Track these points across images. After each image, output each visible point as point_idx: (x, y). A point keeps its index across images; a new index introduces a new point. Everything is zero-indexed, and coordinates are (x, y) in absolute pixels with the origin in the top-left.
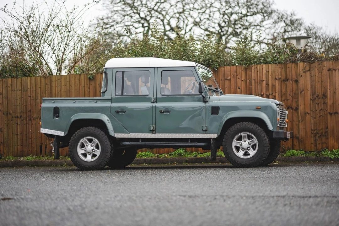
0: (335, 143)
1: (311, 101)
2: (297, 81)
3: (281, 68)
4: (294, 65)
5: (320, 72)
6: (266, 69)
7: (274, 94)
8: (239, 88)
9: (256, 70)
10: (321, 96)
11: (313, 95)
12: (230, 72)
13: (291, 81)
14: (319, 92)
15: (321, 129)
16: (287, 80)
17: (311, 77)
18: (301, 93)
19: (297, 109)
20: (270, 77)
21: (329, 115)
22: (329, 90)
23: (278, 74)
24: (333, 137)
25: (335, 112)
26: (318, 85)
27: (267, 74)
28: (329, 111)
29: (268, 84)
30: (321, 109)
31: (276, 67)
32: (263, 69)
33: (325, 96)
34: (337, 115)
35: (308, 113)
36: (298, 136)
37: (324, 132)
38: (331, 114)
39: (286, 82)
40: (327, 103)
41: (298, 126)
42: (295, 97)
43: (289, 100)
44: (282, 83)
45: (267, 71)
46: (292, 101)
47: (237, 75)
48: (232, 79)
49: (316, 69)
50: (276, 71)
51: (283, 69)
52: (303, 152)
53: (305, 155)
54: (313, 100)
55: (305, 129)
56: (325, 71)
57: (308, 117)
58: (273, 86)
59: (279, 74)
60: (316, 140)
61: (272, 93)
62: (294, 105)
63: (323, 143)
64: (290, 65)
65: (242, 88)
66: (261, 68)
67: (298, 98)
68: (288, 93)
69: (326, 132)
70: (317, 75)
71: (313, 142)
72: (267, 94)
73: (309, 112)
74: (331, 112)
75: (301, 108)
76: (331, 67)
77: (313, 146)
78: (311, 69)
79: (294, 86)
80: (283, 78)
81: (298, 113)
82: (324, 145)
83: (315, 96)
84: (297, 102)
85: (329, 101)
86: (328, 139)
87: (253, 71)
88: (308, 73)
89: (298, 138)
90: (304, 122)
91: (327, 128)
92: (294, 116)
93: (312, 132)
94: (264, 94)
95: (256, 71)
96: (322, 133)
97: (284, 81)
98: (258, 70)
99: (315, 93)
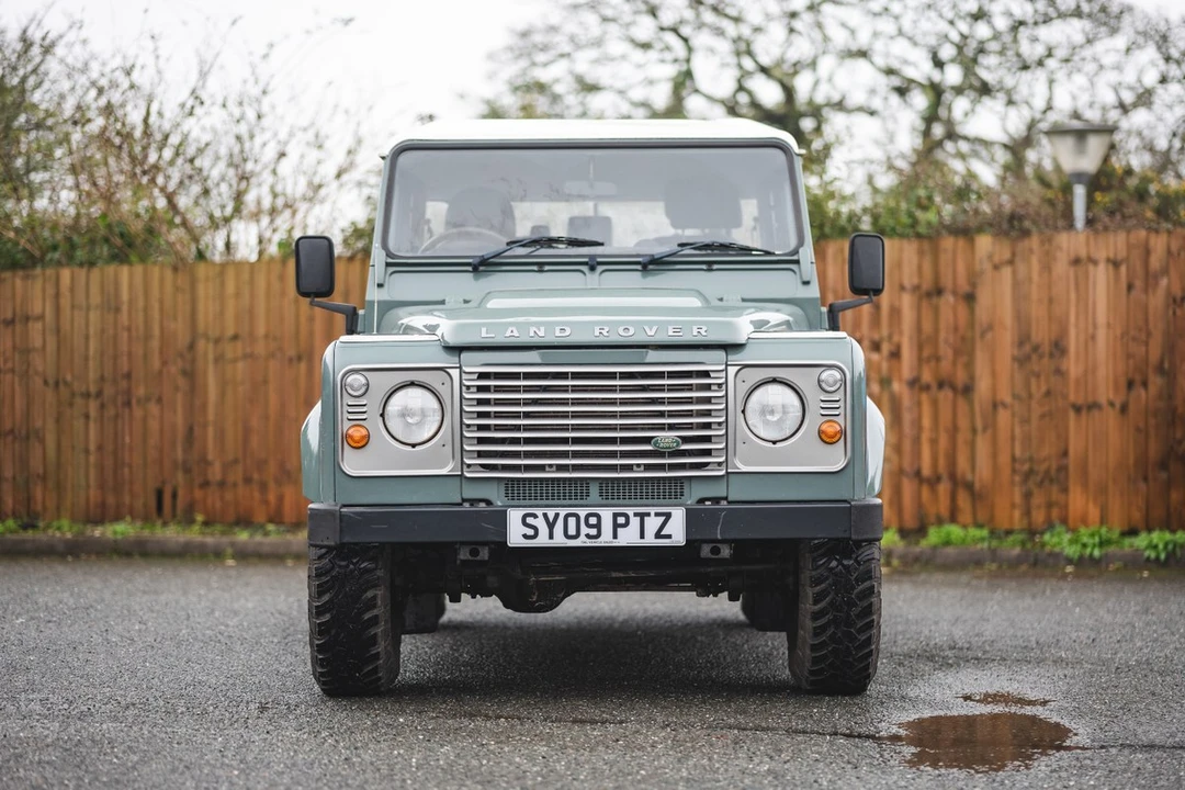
0: (1091, 505)
1: (1016, 365)
2: (970, 298)
3: (921, 253)
4: (961, 243)
5: (1047, 268)
7: (896, 339)
10: (1046, 348)
11: (1021, 344)
13: (951, 299)
14: (1041, 334)
15: (1045, 460)
16: (939, 291)
17: (1016, 284)
18: (983, 335)
19: (968, 390)
21: (1072, 414)
22: (1072, 332)
23: (912, 273)
24: (1085, 485)
25: (1090, 400)
26: (1037, 311)
28: (1072, 398)
30: (1048, 393)
31: (905, 247)
33: (1059, 348)
34: (1096, 413)
35: (1004, 405)
36: (969, 477)
37: (1054, 466)
38: (1078, 409)
39: (935, 300)
40: (1068, 370)
41: (972, 445)
42: (964, 350)
43: (944, 361)
44: (925, 304)
46: (954, 363)
49: (1035, 261)
50: (906, 261)
51: (928, 255)
52: (985, 533)
53: (986, 545)
54: (1021, 361)
55: (994, 455)
56: (1061, 267)
57: (1003, 417)
59: (915, 271)
60: (1028, 496)
62: (961, 377)
63: (1049, 505)
64: (948, 242)
67: (971, 355)
68: (942, 335)
69: (1063, 469)
70: (1035, 276)
71: (1018, 498)
73: (1008, 399)
74: (1080, 401)
75: (983, 386)
76: (1083, 253)
77: (1017, 514)
78: (1018, 260)
79: (962, 310)
80: (925, 287)
81: (971, 403)
82: (1055, 513)
83: (1027, 348)
84: (969, 366)
85: (1073, 367)
86: (1065, 490)
88: (1007, 272)
89: (969, 487)
90: (989, 432)
91: (1065, 453)
92: (959, 412)
93: (1017, 466)
96: (1047, 472)
97: (929, 295)
99: (1028, 337)
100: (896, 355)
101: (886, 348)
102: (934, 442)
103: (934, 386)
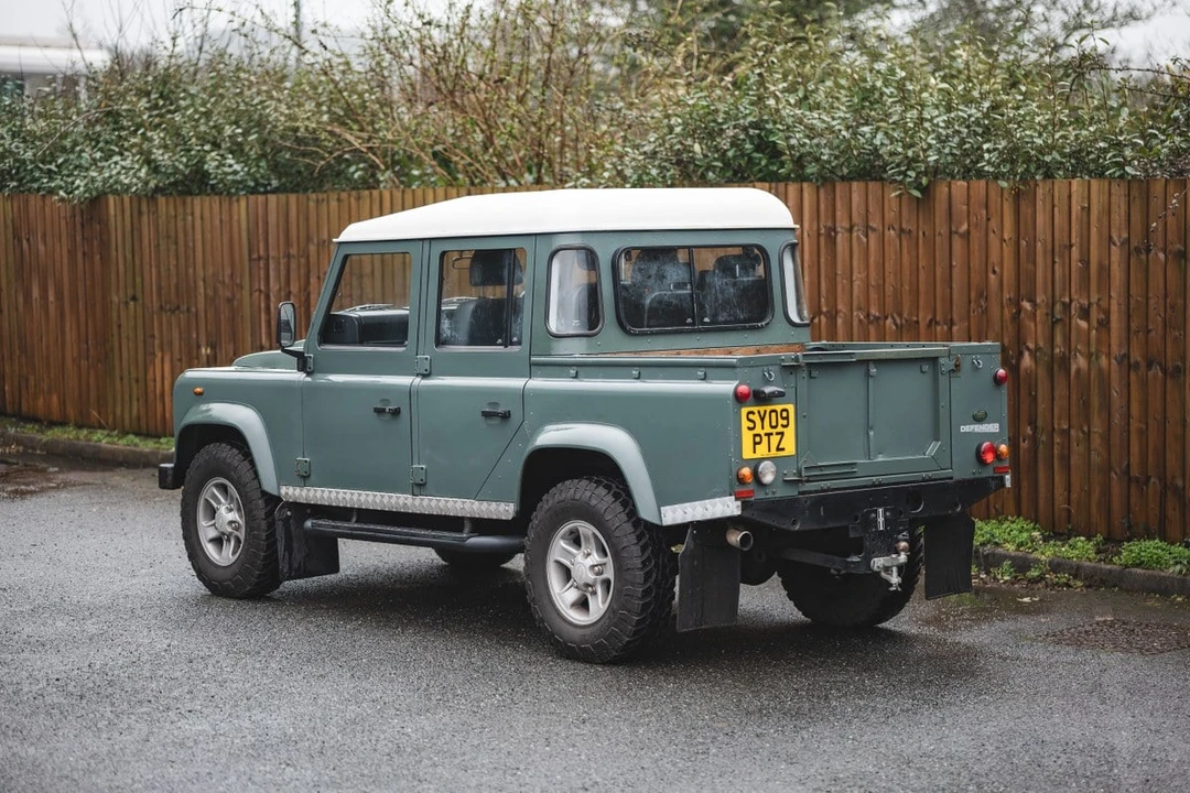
2: (1180, 257)
3: (1130, 198)
4: (1171, 186)
6: (1080, 199)
7: (1105, 305)
8: (994, 272)
9: (1048, 200)
12: (968, 205)
13: (1162, 256)
16: (1149, 249)
19: (1179, 372)
20: (1094, 231)
23: (1120, 224)
27: (1085, 219)
29: (1086, 261)
31: (1113, 191)
32: (1070, 197)
39: (1144, 257)
42: (1175, 320)
43: (1153, 333)
44: (1134, 262)
45: (1083, 208)
46: (1164, 338)
47: (988, 219)
48: (973, 232)
50: (1114, 208)
51: (1138, 202)
58: (1105, 270)
59: (1123, 222)
61: (1099, 300)
62: (1171, 356)
65: (1002, 268)
66: (1066, 194)
67: (1181, 328)
68: (1152, 302)
72: (1082, 301)
79: (1174, 273)
80: (1134, 243)
81: (1180, 389)
84: (1179, 340)
87: (1039, 204)
89: (1179, 493)
92: (1168, 399)
94: (1071, 301)
95: (1049, 207)
97: (1138, 250)
98: (1056, 202)
100: (1104, 324)
101: (1095, 315)
102: (1143, 433)
103: (1143, 365)
